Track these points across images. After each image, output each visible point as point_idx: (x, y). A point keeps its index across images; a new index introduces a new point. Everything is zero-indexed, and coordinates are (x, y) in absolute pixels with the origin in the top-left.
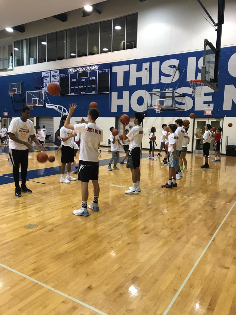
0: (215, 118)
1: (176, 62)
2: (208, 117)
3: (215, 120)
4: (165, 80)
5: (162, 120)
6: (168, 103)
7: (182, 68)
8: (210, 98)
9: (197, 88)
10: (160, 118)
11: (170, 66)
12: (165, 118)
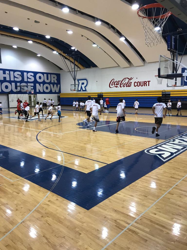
0: (35, 94)
1: (20, 73)
2: (33, 94)
3: (34, 95)
4: (16, 79)
5: (17, 95)
6: (19, 89)
7: (22, 76)
8: (32, 88)
9: (29, 84)
10: (16, 95)
11: (18, 74)
12: (18, 94)
